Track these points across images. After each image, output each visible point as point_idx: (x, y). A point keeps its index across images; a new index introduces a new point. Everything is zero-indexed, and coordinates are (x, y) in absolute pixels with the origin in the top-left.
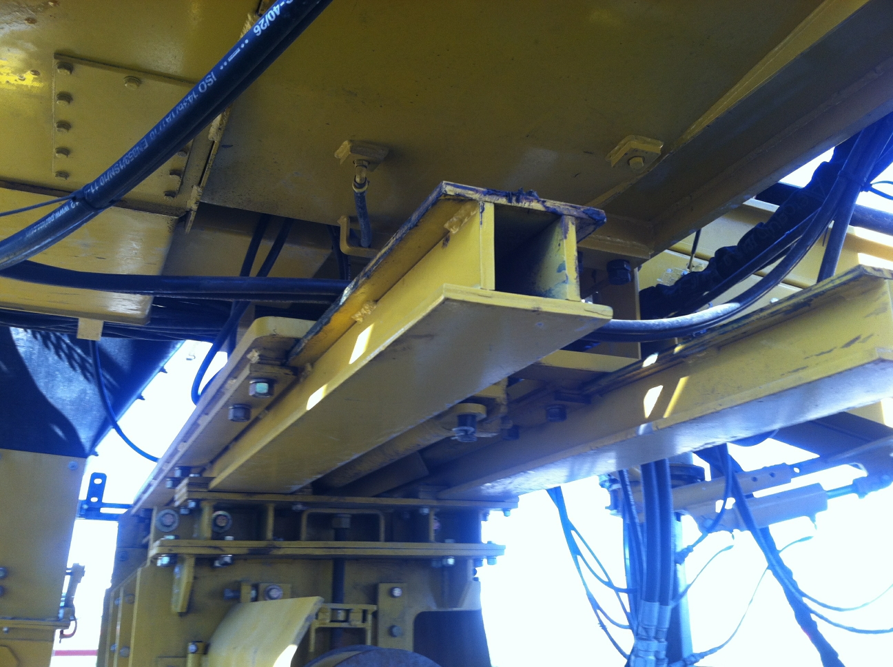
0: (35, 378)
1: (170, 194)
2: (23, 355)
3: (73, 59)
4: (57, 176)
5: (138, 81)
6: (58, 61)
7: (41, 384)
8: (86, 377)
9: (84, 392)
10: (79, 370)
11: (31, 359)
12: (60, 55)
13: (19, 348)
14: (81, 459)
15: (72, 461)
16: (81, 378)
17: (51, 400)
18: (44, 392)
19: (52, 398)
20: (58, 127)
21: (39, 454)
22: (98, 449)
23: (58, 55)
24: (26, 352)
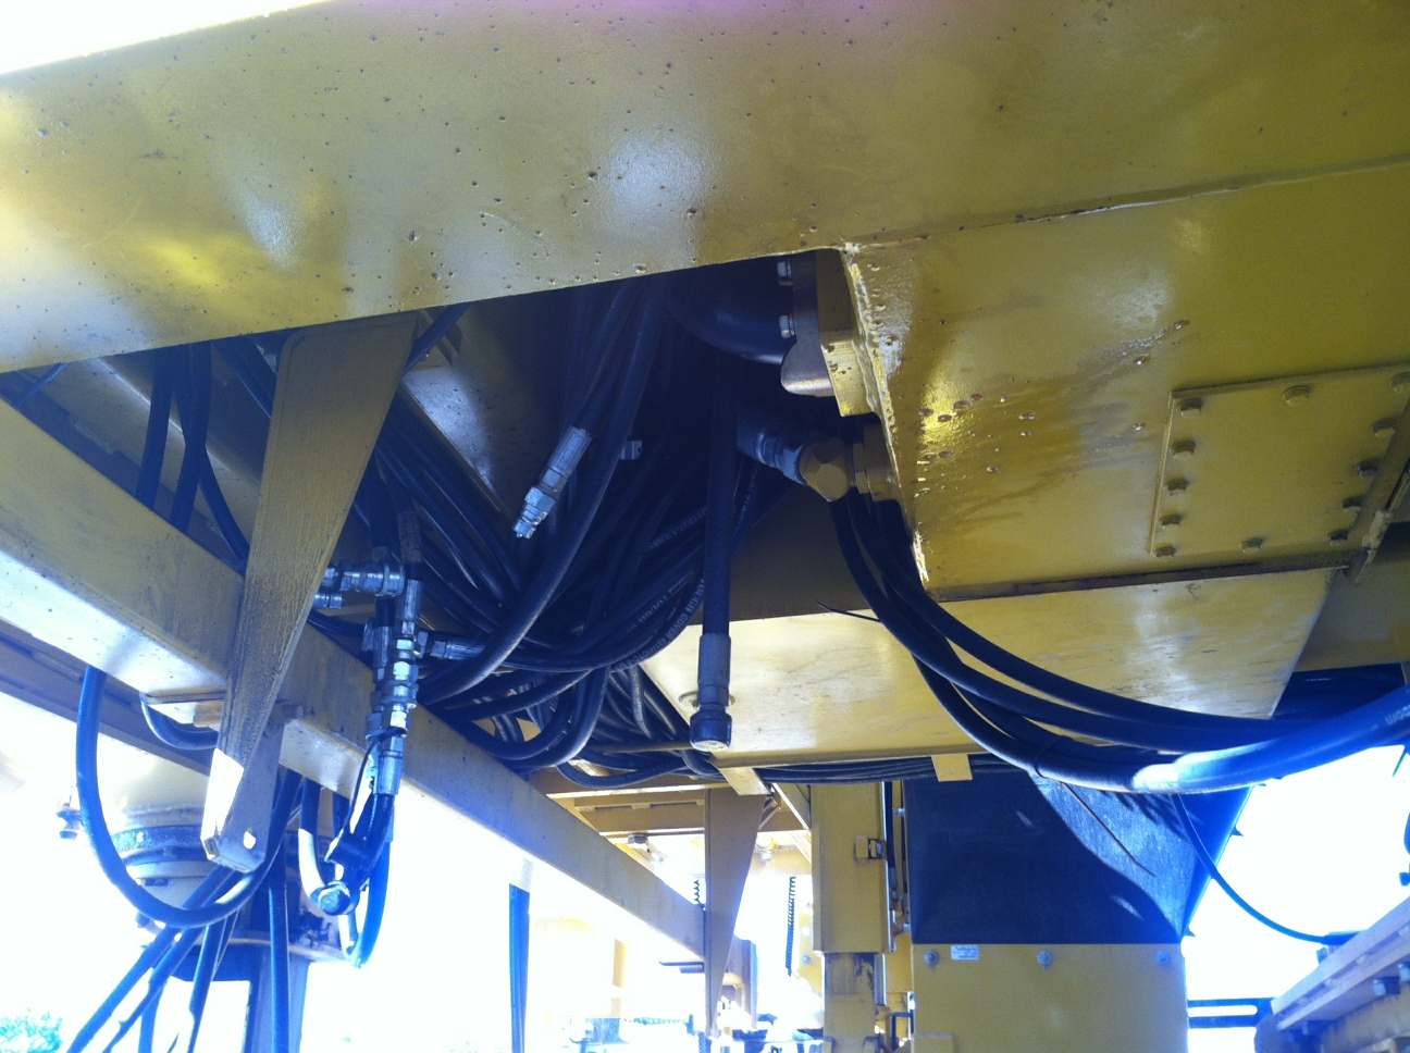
0: (1074, 830)
1: (1340, 535)
2: (1049, 798)
3: (1201, 390)
4: (1158, 556)
5: (1305, 390)
6: (1178, 400)
7: (1086, 835)
8: (1149, 815)
9: (1152, 839)
10: (1136, 808)
11: (1062, 801)
12: (1181, 390)
13: (1041, 789)
14: (1173, 945)
15: (1159, 950)
16: (1144, 818)
17: (1106, 861)
18: (1094, 850)
19: (1106, 857)
20: (1170, 489)
21: (1106, 946)
22: (1192, 926)
23: (1177, 392)
24: (1053, 792)
